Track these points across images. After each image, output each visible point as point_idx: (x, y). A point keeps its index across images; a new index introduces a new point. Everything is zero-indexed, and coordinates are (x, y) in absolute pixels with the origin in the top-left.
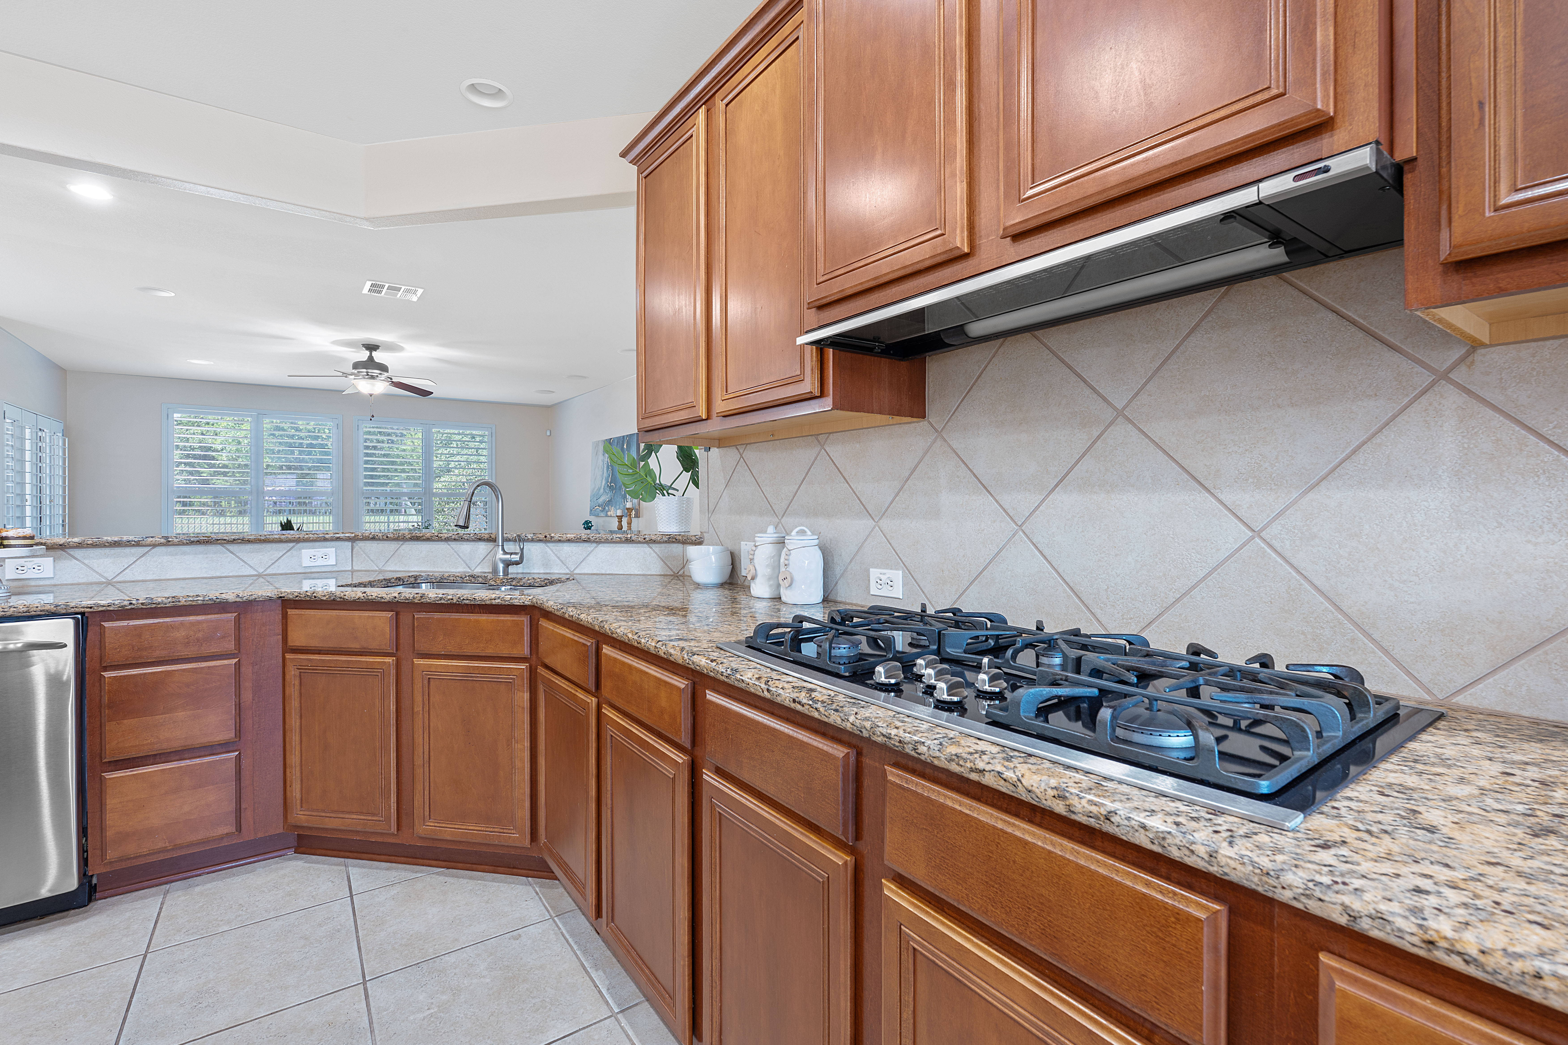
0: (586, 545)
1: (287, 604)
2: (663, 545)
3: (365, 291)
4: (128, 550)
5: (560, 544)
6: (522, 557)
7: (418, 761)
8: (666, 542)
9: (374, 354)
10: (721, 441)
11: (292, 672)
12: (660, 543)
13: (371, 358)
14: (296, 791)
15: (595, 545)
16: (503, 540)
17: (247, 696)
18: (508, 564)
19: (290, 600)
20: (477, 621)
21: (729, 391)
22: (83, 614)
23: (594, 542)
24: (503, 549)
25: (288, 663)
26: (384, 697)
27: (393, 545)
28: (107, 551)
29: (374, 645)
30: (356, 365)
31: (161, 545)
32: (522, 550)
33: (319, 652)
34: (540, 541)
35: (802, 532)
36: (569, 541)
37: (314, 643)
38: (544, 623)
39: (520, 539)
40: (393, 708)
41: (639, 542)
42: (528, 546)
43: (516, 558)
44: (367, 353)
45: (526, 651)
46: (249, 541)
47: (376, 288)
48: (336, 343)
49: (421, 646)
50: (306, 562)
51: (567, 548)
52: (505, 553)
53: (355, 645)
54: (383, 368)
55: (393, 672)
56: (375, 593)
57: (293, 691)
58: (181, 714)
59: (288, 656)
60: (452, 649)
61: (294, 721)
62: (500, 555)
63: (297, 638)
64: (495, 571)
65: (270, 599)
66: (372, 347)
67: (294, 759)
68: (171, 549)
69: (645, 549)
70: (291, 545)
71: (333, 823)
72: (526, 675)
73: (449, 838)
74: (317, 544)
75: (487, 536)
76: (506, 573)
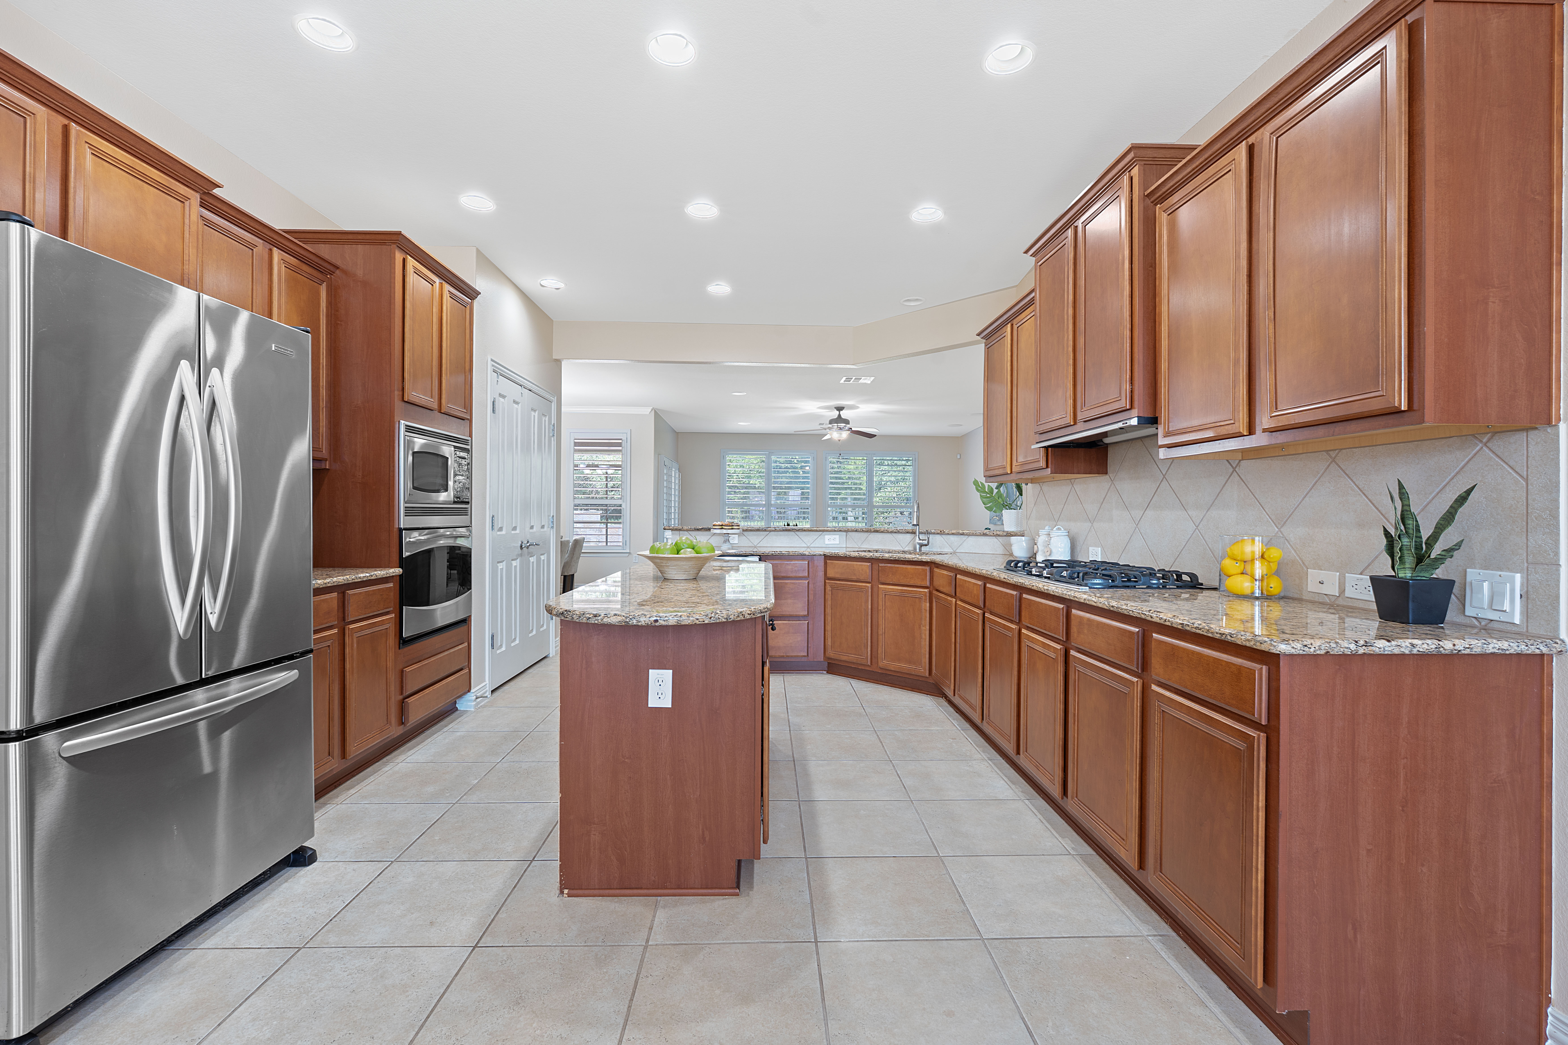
0: (962, 536)
1: (827, 558)
2: (1004, 538)
3: (842, 381)
4: (761, 533)
5: (948, 536)
6: (928, 542)
7: (880, 633)
8: (1005, 536)
9: (841, 412)
10: (1033, 481)
11: (828, 588)
12: (1002, 536)
13: (839, 415)
14: (829, 642)
15: (967, 537)
16: (919, 534)
17: (811, 597)
18: (921, 545)
19: (828, 556)
20: (906, 568)
21: (1018, 461)
22: (760, 556)
23: (966, 535)
24: (919, 538)
25: (827, 584)
26: (867, 601)
27: (866, 534)
28: (755, 532)
29: (862, 578)
30: (831, 422)
31: (773, 531)
32: (928, 538)
33: (839, 580)
34: (938, 534)
35: (1059, 529)
36: (953, 534)
37: (838, 576)
38: (936, 570)
39: (928, 533)
40: (870, 607)
41: (991, 536)
42: (931, 536)
43: (926, 542)
44: (838, 412)
45: (928, 584)
46: (805, 531)
47: (848, 380)
48: (819, 408)
49: (882, 579)
50: (827, 542)
51: (952, 538)
52: (920, 540)
53: (854, 578)
54: (847, 422)
55: (870, 590)
56: (863, 554)
57: (829, 597)
58: (789, 601)
59: (827, 581)
60: (895, 581)
61: (829, 611)
62: (917, 541)
63: (831, 573)
64: (915, 549)
65: (821, 555)
66: (840, 409)
67: (829, 628)
68: (776, 533)
69: (994, 539)
70: (821, 533)
71: (844, 658)
72: (928, 595)
73: (893, 669)
74: (831, 533)
75: (911, 531)
76: (920, 550)
